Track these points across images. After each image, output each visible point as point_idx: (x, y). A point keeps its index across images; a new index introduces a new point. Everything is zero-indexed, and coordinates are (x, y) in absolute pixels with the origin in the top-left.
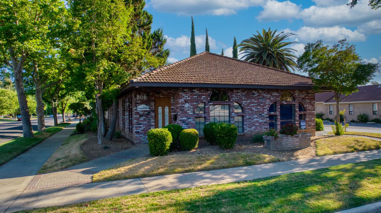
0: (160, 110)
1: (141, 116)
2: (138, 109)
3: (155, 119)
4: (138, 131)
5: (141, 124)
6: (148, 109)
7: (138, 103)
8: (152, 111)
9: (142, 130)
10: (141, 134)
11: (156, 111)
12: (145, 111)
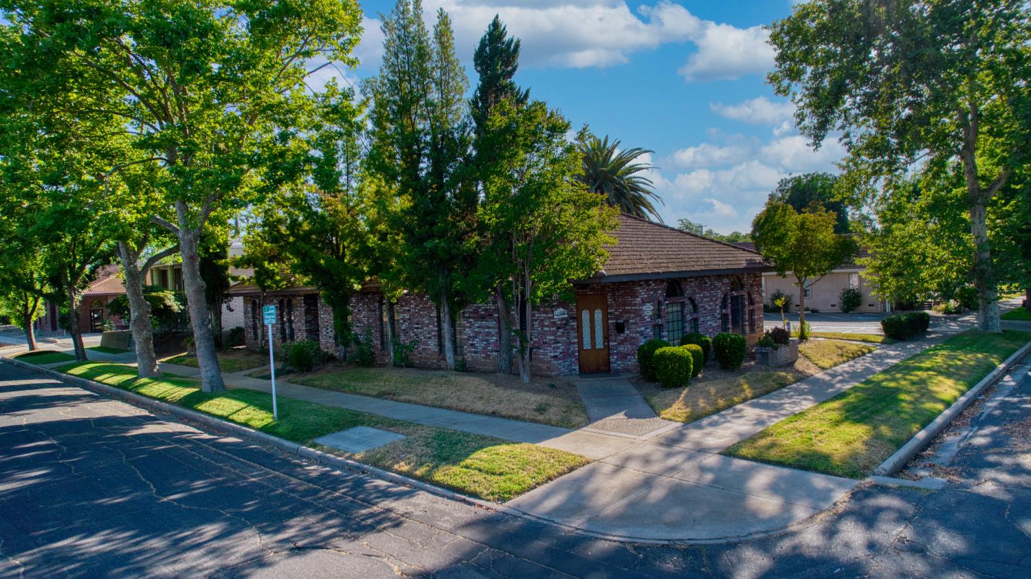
0: (585, 315)
1: (559, 328)
2: (555, 317)
3: (578, 332)
4: (556, 354)
5: (558, 342)
6: (566, 316)
7: (554, 306)
8: (571, 318)
9: (561, 353)
10: (560, 359)
11: (578, 319)
12: (563, 319)
